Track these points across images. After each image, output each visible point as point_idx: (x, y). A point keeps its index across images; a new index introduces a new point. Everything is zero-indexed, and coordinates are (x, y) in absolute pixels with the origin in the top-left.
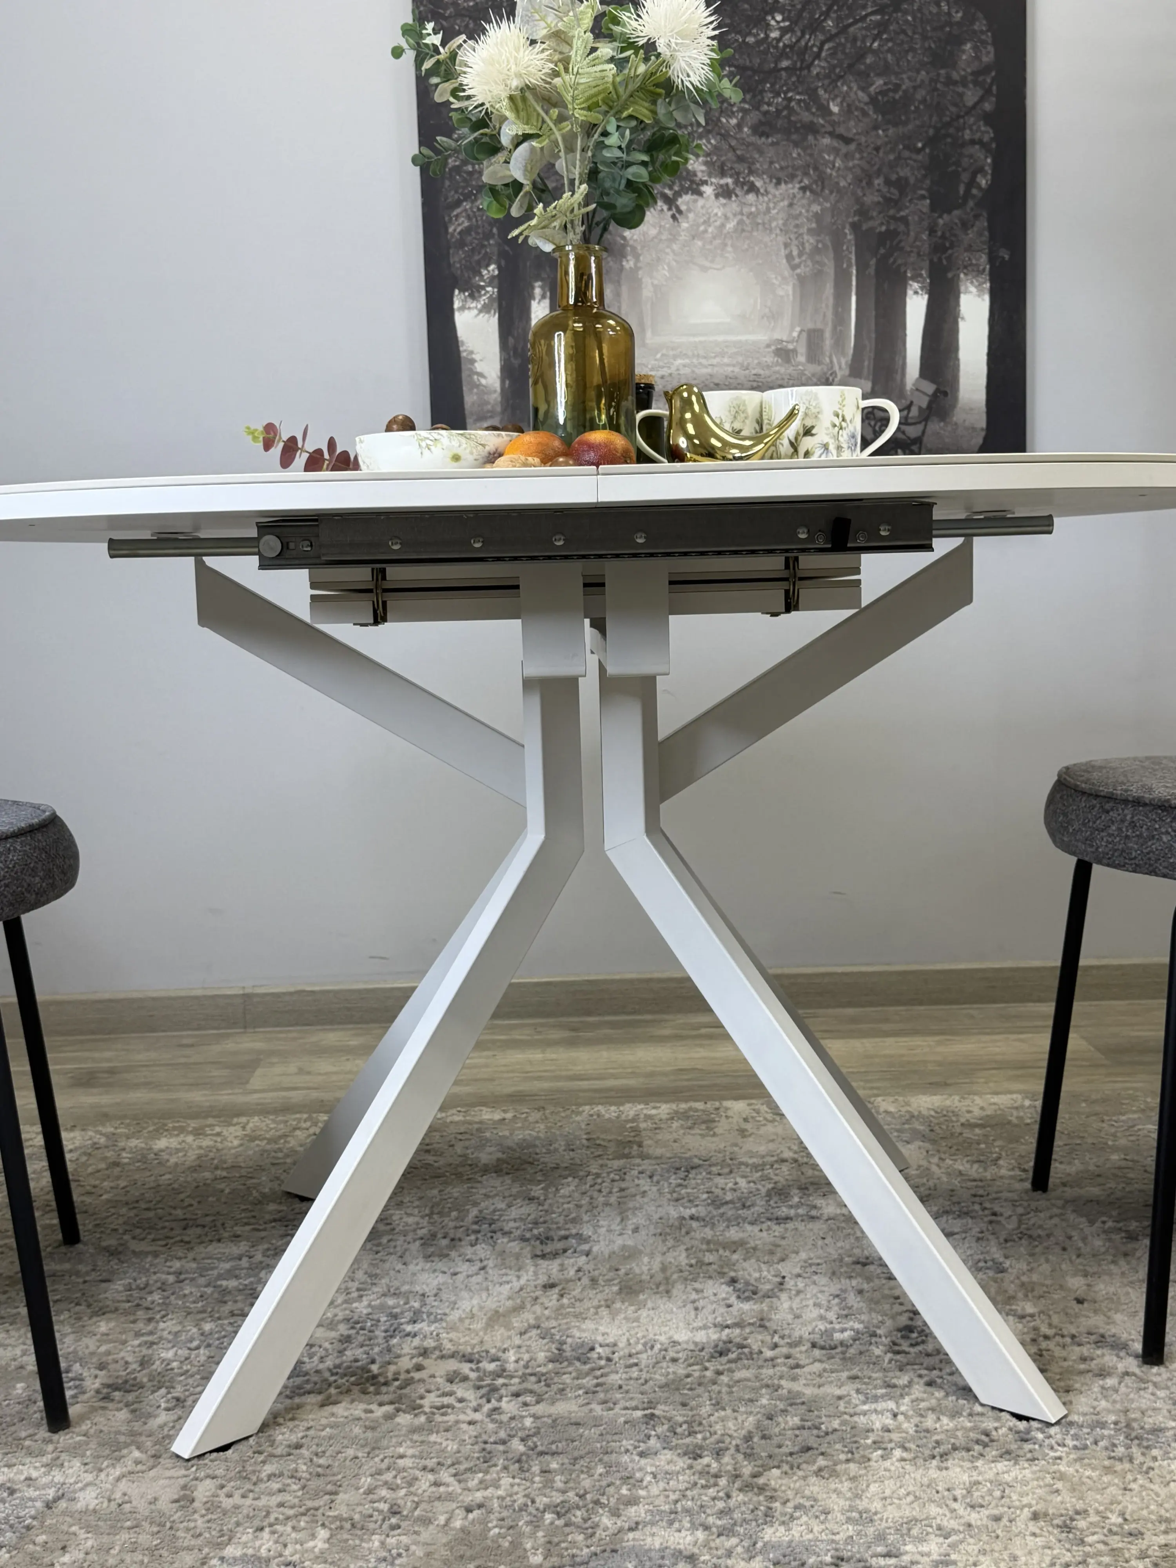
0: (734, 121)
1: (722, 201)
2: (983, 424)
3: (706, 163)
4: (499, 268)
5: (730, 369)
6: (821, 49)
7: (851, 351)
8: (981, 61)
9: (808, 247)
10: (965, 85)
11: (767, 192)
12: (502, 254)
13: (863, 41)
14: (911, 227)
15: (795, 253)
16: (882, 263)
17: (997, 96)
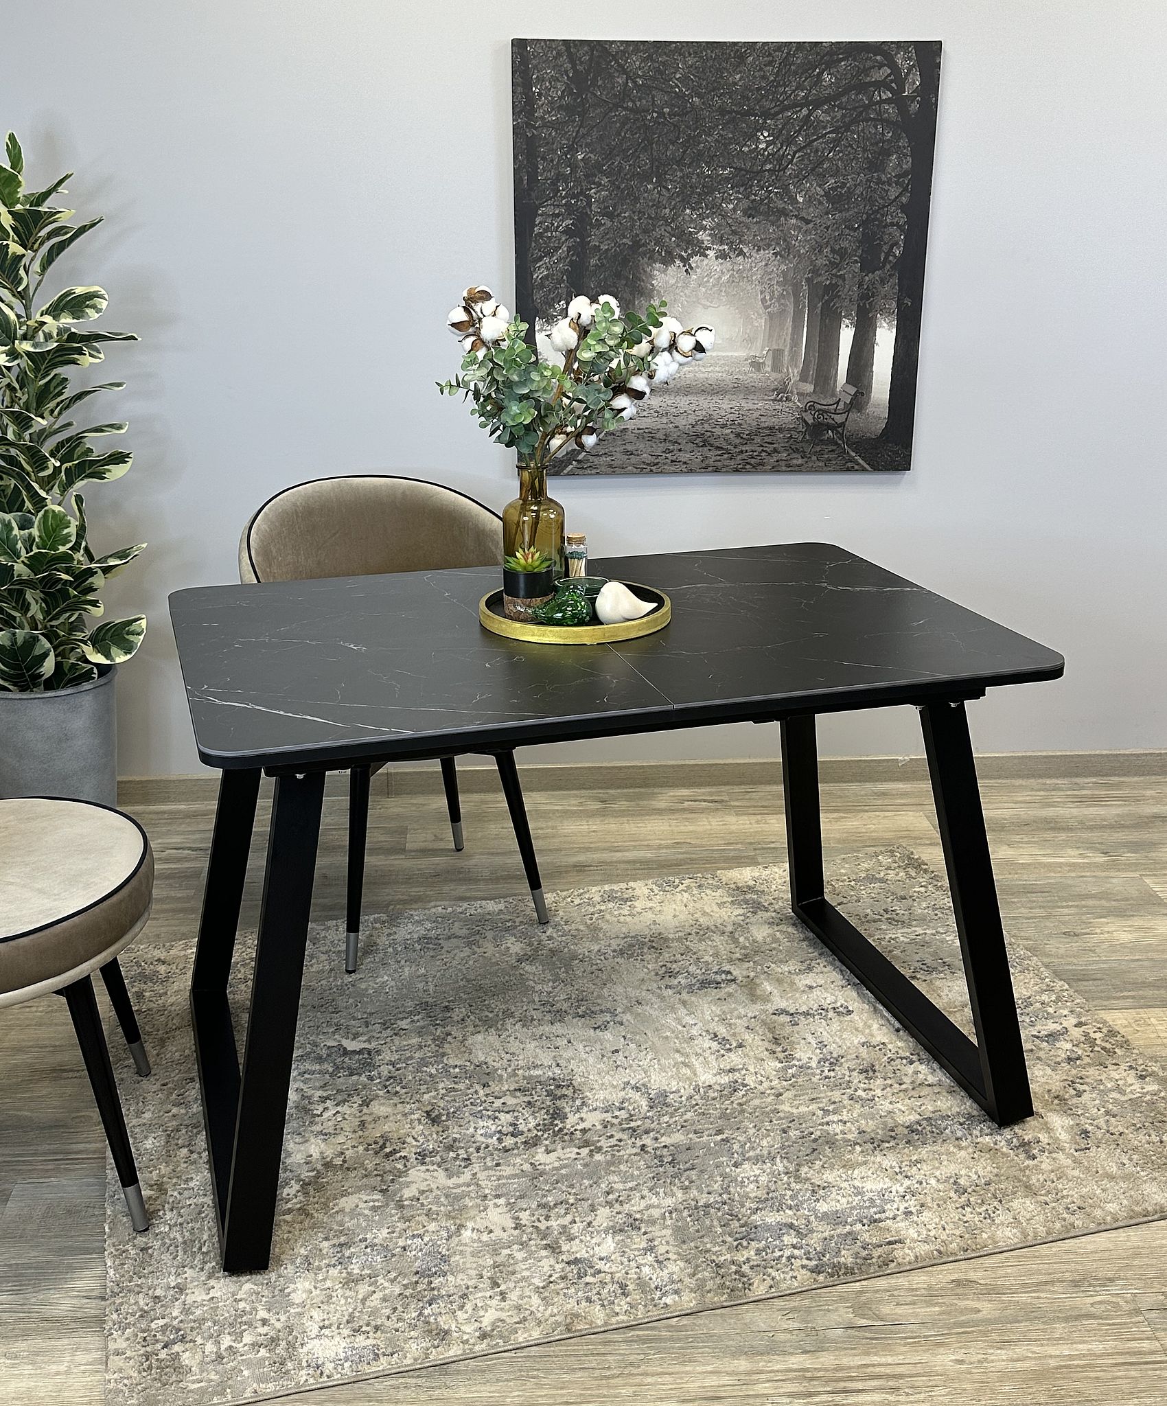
0: (732, 206)
1: (720, 261)
2: (886, 415)
3: (710, 235)
5: (720, 374)
6: (793, 157)
7: (802, 365)
8: (902, 167)
9: (776, 294)
10: (890, 185)
11: (751, 256)
13: (823, 152)
14: (847, 282)
15: (768, 298)
16: (826, 306)
17: (911, 192)
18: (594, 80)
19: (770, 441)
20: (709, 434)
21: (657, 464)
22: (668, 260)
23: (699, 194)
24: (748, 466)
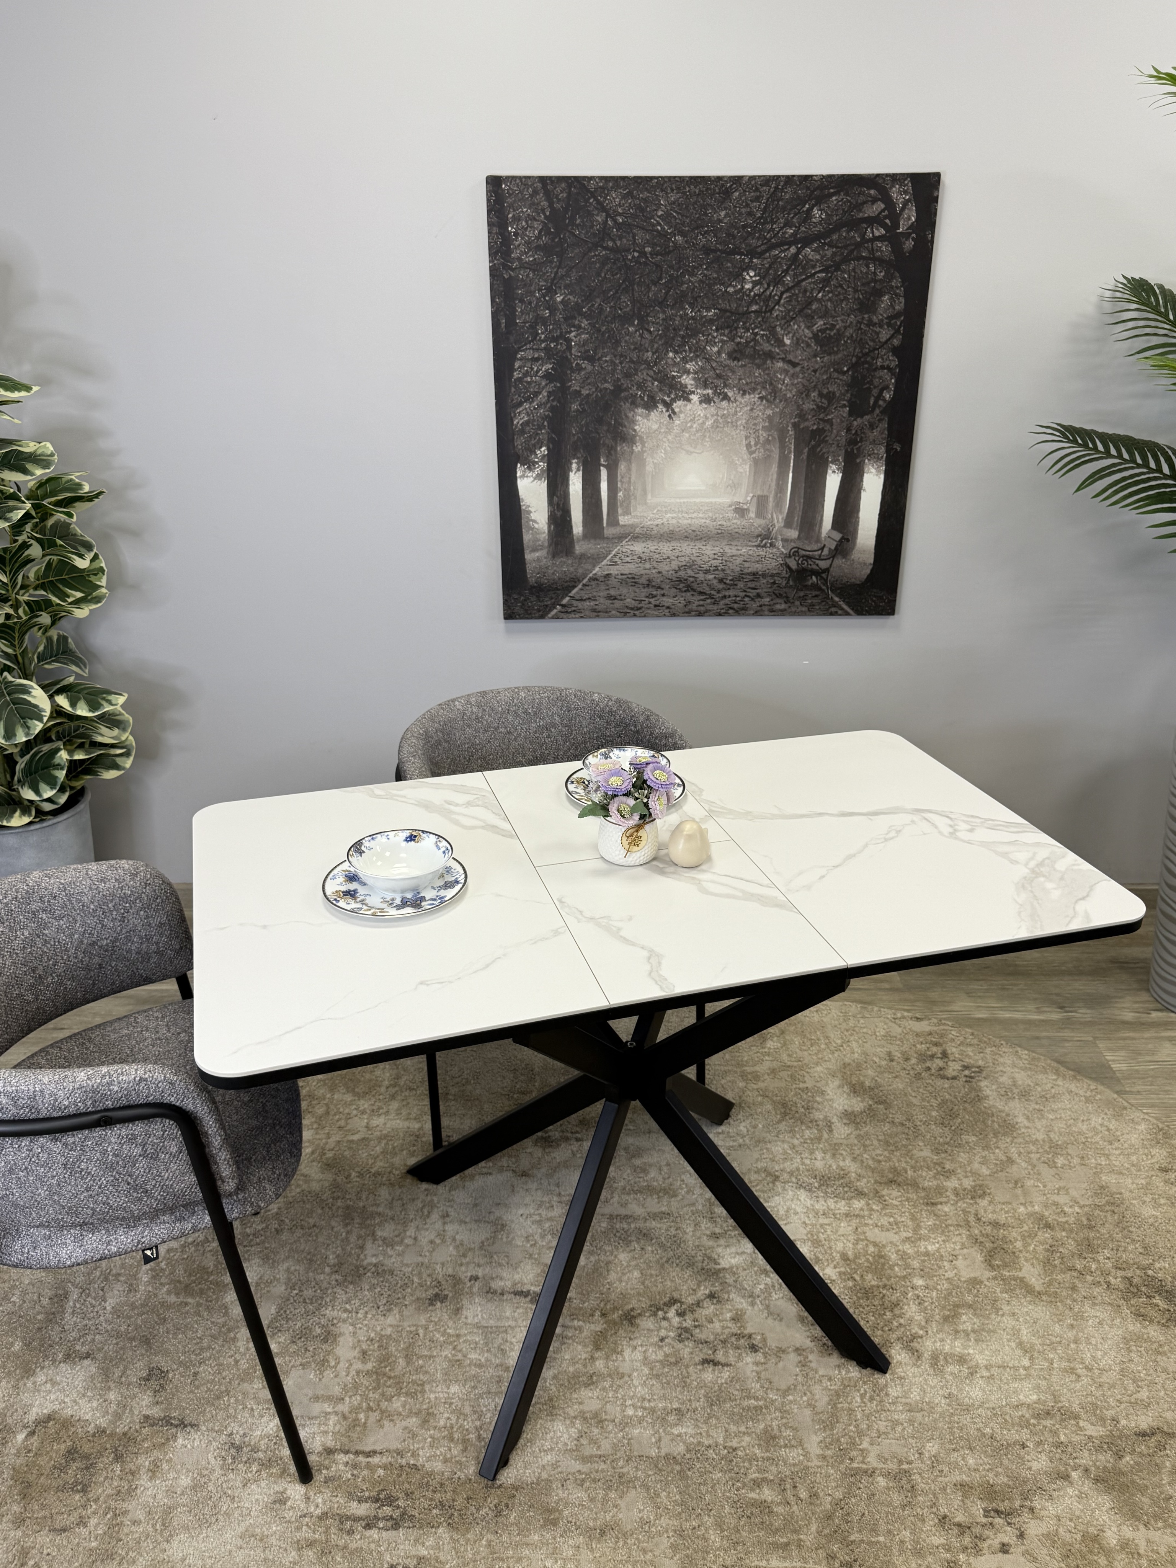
0: (715, 349)
1: (704, 405)
2: (872, 561)
3: (694, 379)
4: (548, 449)
5: (704, 521)
6: (780, 298)
7: (786, 511)
8: (894, 309)
9: (762, 439)
10: (881, 326)
11: (736, 400)
12: (551, 440)
13: (811, 293)
14: (834, 427)
15: (752, 443)
16: (812, 453)
17: (903, 334)
18: (572, 219)
19: (753, 586)
20: (692, 579)
21: (640, 608)
22: (651, 404)
23: (683, 337)
24: (731, 611)
